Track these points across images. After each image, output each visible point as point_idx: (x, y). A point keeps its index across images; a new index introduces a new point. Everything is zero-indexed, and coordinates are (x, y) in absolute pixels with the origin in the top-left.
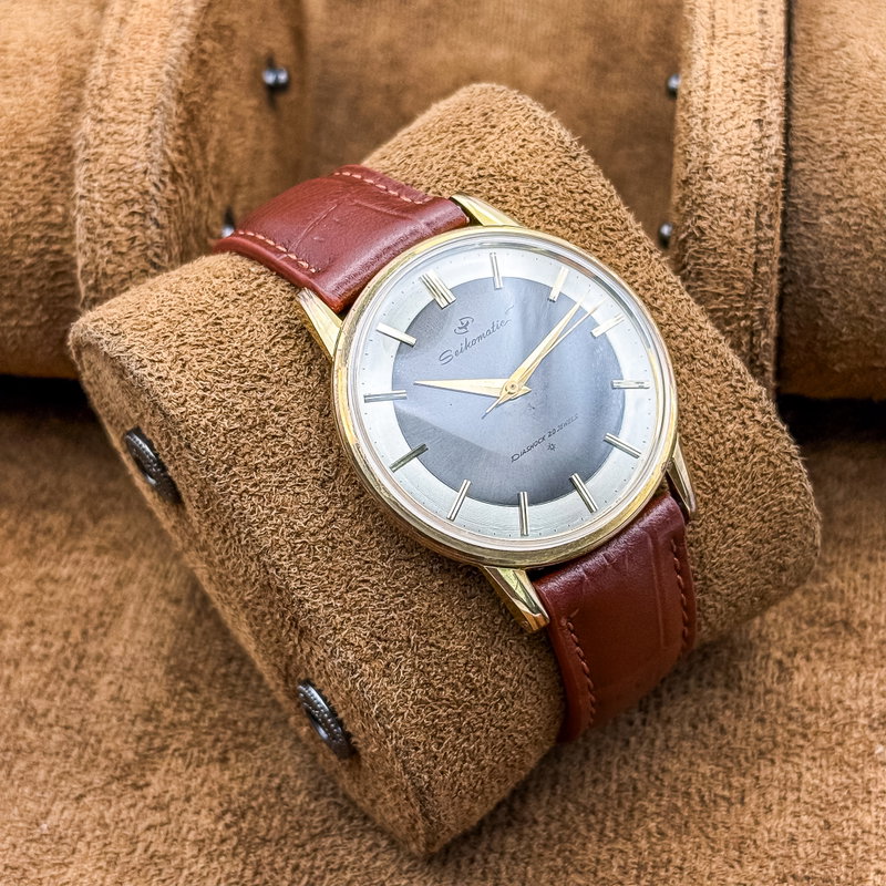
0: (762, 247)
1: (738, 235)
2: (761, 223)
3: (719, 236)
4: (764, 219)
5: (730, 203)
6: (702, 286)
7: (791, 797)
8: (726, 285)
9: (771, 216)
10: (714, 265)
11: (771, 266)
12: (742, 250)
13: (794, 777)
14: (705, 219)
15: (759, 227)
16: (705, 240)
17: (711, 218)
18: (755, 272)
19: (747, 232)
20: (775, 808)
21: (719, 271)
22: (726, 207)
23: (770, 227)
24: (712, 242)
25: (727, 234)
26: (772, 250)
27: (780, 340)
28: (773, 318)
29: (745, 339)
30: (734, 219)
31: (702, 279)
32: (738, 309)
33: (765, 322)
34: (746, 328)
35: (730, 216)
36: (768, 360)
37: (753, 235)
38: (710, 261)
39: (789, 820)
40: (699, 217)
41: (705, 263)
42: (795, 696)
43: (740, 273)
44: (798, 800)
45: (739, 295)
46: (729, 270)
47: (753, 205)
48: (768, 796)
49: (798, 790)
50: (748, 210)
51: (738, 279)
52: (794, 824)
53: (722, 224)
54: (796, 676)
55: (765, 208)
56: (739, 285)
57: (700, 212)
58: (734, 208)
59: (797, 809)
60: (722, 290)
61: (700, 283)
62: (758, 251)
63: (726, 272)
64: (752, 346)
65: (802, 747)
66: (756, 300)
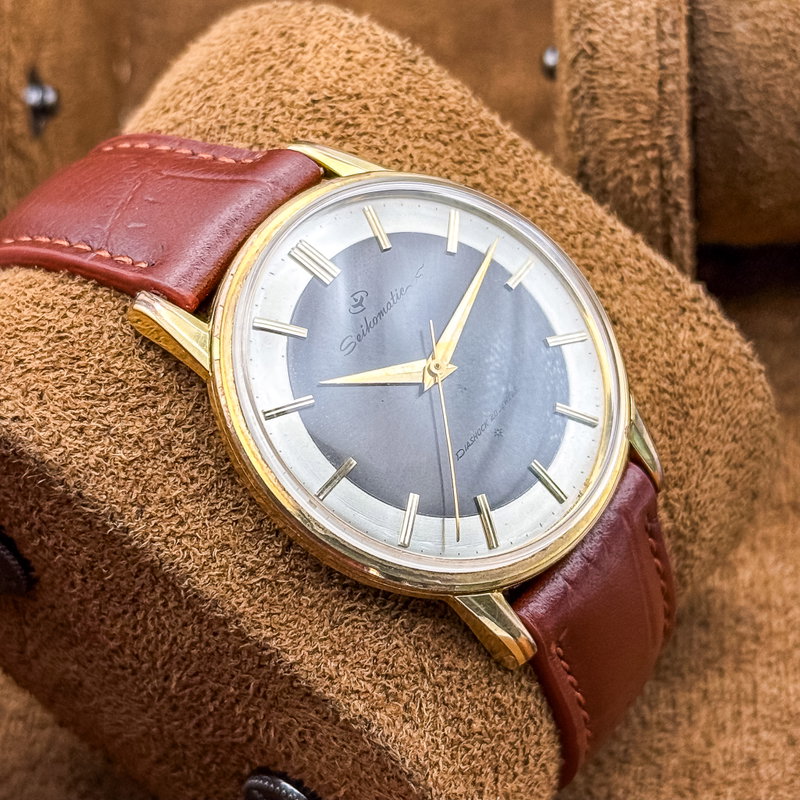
0: (667, 61)
1: (637, 48)
2: (663, 32)
3: (615, 52)
4: (667, 27)
5: (625, 11)
6: (598, 114)
7: (747, 711)
8: (628, 111)
9: (674, 23)
10: (611, 86)
11: (678, 83)
12: (643, 67)
13: (748, 687)
14: (597, 32)
15: (661, 36)
16: (598, 59)
17: (603, 31)
18: (661, 92)
19: (648, 44)
20: (730, 725)
21: (618, 94)
22: (619, 16)
23: (675, 36)
24: (608, 60)
25: (624, 49)
26: (678, 64)
27: (696, 173)
28: (685, 145)
29: (654, 173)
30: (631, 30)
31: (597, 106)
32: (642, 137)
33: (676, 151)
34: (654, 161)
35: (626, 26)
36: (683, 198)
37: (655, 47)
38: (607, 82)
39: (746, 737)
40: (590, 31)
41: (601, 86)
42: (742, 594)
43: (642, 94)
44: (755, 714)
45: (644, 122)
46: (628, 91)
47: (653, 13)
48: (719, 712)
49: (754, 702)
50: (646, 19)
51: (641, 102)
52: (752, 741)
53: (618, 36)
54: (740, 570)
55: (667, 14)
56: (642, 108)
57: (590, 25)
58: (630, 17)
59: (755, 724)
60: (623, 115)
61: (597, 110)
62: (662, 67)
63: (626, 95)
64: (662, 180)
65: (755, 651)
66: (663, 125)
